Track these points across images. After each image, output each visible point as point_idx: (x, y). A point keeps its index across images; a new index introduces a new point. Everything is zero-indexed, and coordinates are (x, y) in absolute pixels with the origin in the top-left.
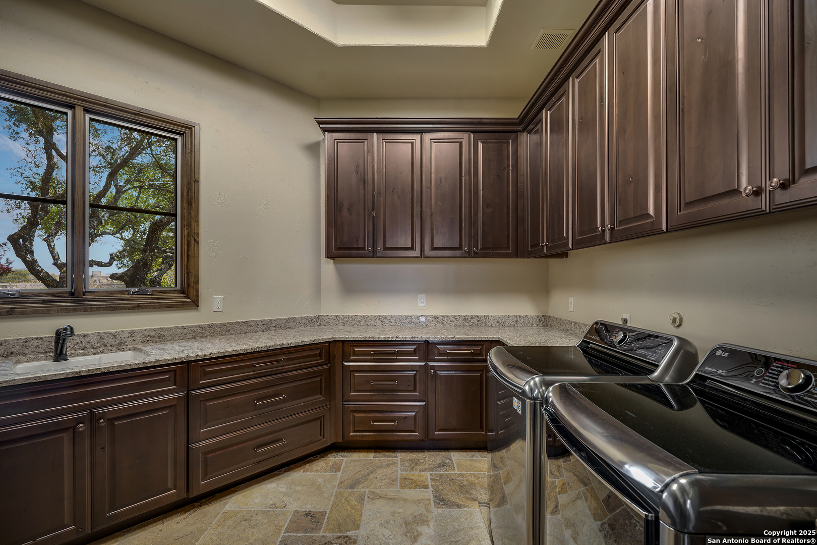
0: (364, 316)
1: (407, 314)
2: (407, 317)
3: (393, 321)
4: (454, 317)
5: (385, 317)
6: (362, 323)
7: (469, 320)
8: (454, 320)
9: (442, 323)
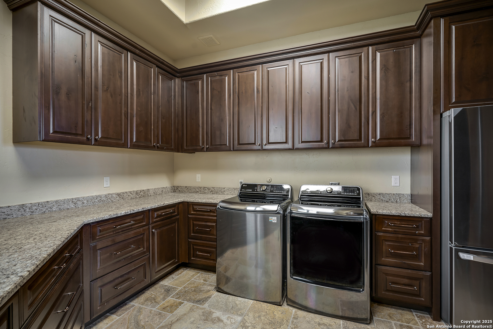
0: (56, 201)
1: (98, 194)
2: (97, 197)
3: (85, 202)
4: (130, 192)
5: (78, 199)
6: (54, 209)
7: (139, 193)
8: (130, 194)
9: (123, 198)
